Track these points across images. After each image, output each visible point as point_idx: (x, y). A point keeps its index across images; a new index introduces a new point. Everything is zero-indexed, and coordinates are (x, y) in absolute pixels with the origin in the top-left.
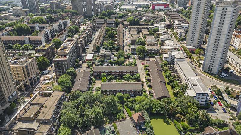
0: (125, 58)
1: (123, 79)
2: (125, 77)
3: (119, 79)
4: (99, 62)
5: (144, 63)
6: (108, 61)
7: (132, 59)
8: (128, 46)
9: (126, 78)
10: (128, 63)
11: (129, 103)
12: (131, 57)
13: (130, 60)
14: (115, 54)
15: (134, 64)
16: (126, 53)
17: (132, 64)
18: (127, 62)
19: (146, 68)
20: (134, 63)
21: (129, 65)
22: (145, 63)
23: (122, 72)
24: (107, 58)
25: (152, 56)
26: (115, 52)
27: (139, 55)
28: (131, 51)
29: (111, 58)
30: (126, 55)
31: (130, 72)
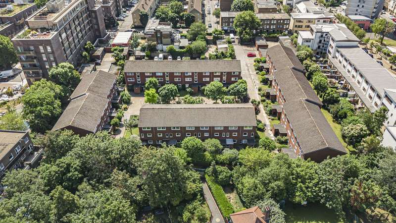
0: (208, 42)
1: (202, 93)
2: (208, 88)
3: (192, 94)
4: (143, 50)
5: (253, 53)
6: (166, 48)
7: (224, 43)
8: (214, 14)
9: (211, 91)
10: (215, 53)
11: (219, 168)
12: (222, 38)
13: (219, 46)
14: (185, 32)
15: (228, 54)
16: (210, 31)
17: (223, 55)
18: (212, 50)
19: (261, 64)
20: (231, 54)
21: (217, 57)
22: (257, 53)
23: (201, 75)
24: (164, 40)
25: (272, 35)
26: (183, 28)
27: (241, 33)
28: (222, 25)
29: (173, 42)
30: (210, 34)
31: (221, 77)
